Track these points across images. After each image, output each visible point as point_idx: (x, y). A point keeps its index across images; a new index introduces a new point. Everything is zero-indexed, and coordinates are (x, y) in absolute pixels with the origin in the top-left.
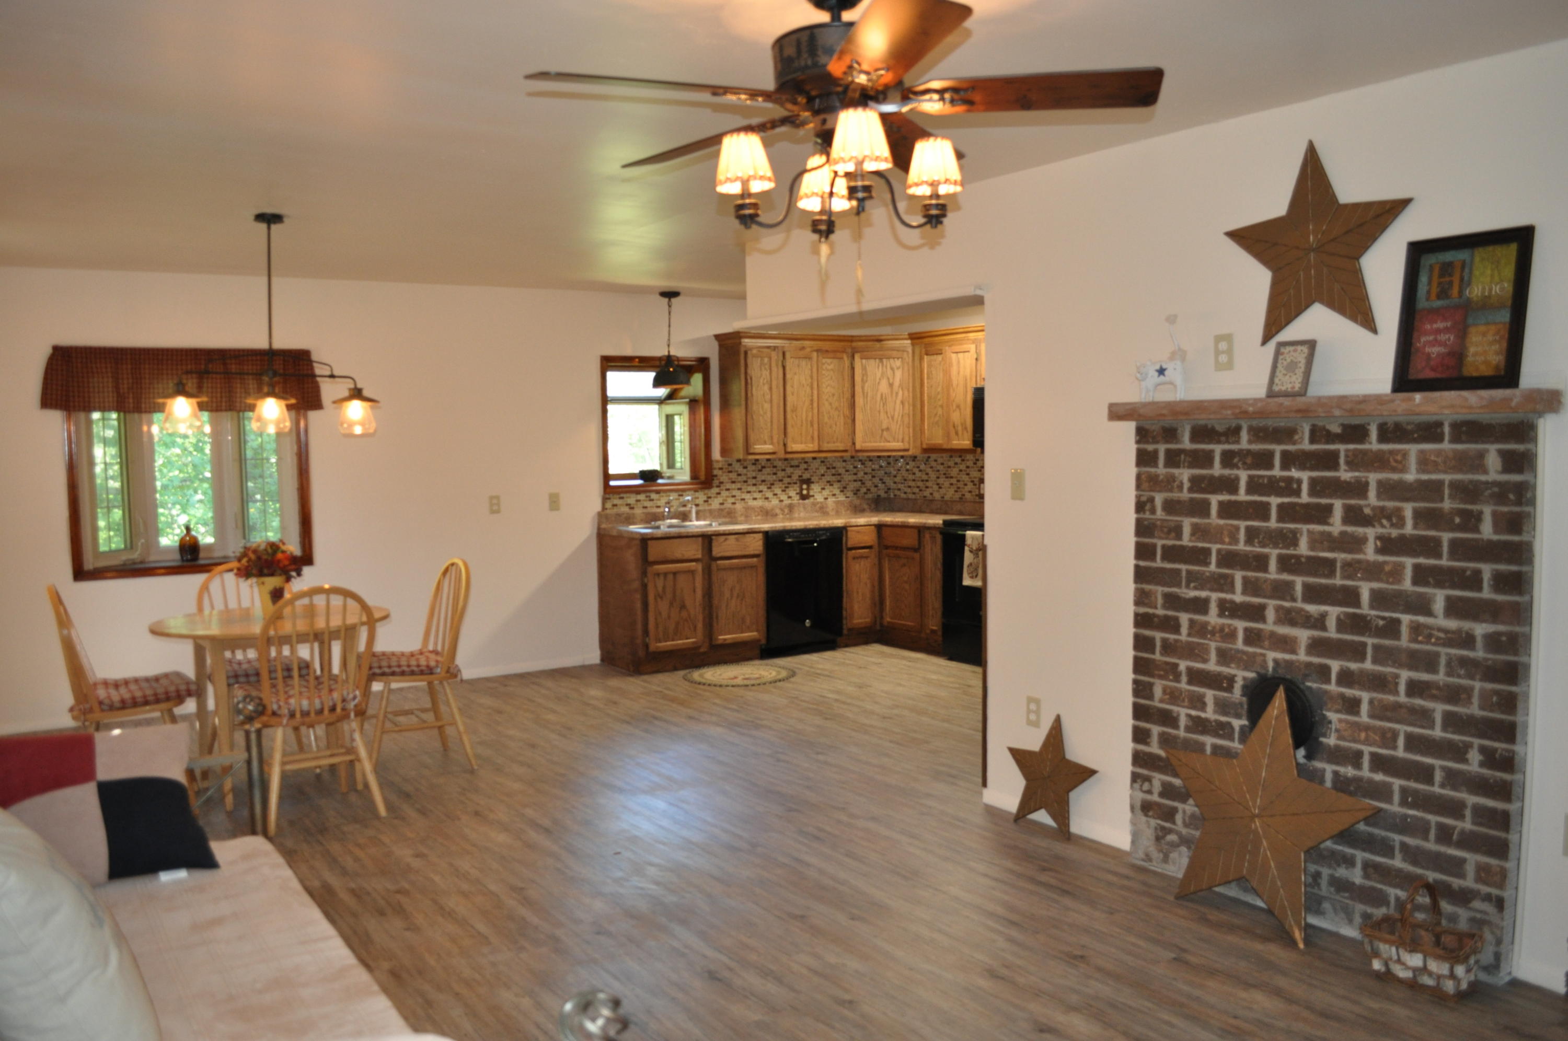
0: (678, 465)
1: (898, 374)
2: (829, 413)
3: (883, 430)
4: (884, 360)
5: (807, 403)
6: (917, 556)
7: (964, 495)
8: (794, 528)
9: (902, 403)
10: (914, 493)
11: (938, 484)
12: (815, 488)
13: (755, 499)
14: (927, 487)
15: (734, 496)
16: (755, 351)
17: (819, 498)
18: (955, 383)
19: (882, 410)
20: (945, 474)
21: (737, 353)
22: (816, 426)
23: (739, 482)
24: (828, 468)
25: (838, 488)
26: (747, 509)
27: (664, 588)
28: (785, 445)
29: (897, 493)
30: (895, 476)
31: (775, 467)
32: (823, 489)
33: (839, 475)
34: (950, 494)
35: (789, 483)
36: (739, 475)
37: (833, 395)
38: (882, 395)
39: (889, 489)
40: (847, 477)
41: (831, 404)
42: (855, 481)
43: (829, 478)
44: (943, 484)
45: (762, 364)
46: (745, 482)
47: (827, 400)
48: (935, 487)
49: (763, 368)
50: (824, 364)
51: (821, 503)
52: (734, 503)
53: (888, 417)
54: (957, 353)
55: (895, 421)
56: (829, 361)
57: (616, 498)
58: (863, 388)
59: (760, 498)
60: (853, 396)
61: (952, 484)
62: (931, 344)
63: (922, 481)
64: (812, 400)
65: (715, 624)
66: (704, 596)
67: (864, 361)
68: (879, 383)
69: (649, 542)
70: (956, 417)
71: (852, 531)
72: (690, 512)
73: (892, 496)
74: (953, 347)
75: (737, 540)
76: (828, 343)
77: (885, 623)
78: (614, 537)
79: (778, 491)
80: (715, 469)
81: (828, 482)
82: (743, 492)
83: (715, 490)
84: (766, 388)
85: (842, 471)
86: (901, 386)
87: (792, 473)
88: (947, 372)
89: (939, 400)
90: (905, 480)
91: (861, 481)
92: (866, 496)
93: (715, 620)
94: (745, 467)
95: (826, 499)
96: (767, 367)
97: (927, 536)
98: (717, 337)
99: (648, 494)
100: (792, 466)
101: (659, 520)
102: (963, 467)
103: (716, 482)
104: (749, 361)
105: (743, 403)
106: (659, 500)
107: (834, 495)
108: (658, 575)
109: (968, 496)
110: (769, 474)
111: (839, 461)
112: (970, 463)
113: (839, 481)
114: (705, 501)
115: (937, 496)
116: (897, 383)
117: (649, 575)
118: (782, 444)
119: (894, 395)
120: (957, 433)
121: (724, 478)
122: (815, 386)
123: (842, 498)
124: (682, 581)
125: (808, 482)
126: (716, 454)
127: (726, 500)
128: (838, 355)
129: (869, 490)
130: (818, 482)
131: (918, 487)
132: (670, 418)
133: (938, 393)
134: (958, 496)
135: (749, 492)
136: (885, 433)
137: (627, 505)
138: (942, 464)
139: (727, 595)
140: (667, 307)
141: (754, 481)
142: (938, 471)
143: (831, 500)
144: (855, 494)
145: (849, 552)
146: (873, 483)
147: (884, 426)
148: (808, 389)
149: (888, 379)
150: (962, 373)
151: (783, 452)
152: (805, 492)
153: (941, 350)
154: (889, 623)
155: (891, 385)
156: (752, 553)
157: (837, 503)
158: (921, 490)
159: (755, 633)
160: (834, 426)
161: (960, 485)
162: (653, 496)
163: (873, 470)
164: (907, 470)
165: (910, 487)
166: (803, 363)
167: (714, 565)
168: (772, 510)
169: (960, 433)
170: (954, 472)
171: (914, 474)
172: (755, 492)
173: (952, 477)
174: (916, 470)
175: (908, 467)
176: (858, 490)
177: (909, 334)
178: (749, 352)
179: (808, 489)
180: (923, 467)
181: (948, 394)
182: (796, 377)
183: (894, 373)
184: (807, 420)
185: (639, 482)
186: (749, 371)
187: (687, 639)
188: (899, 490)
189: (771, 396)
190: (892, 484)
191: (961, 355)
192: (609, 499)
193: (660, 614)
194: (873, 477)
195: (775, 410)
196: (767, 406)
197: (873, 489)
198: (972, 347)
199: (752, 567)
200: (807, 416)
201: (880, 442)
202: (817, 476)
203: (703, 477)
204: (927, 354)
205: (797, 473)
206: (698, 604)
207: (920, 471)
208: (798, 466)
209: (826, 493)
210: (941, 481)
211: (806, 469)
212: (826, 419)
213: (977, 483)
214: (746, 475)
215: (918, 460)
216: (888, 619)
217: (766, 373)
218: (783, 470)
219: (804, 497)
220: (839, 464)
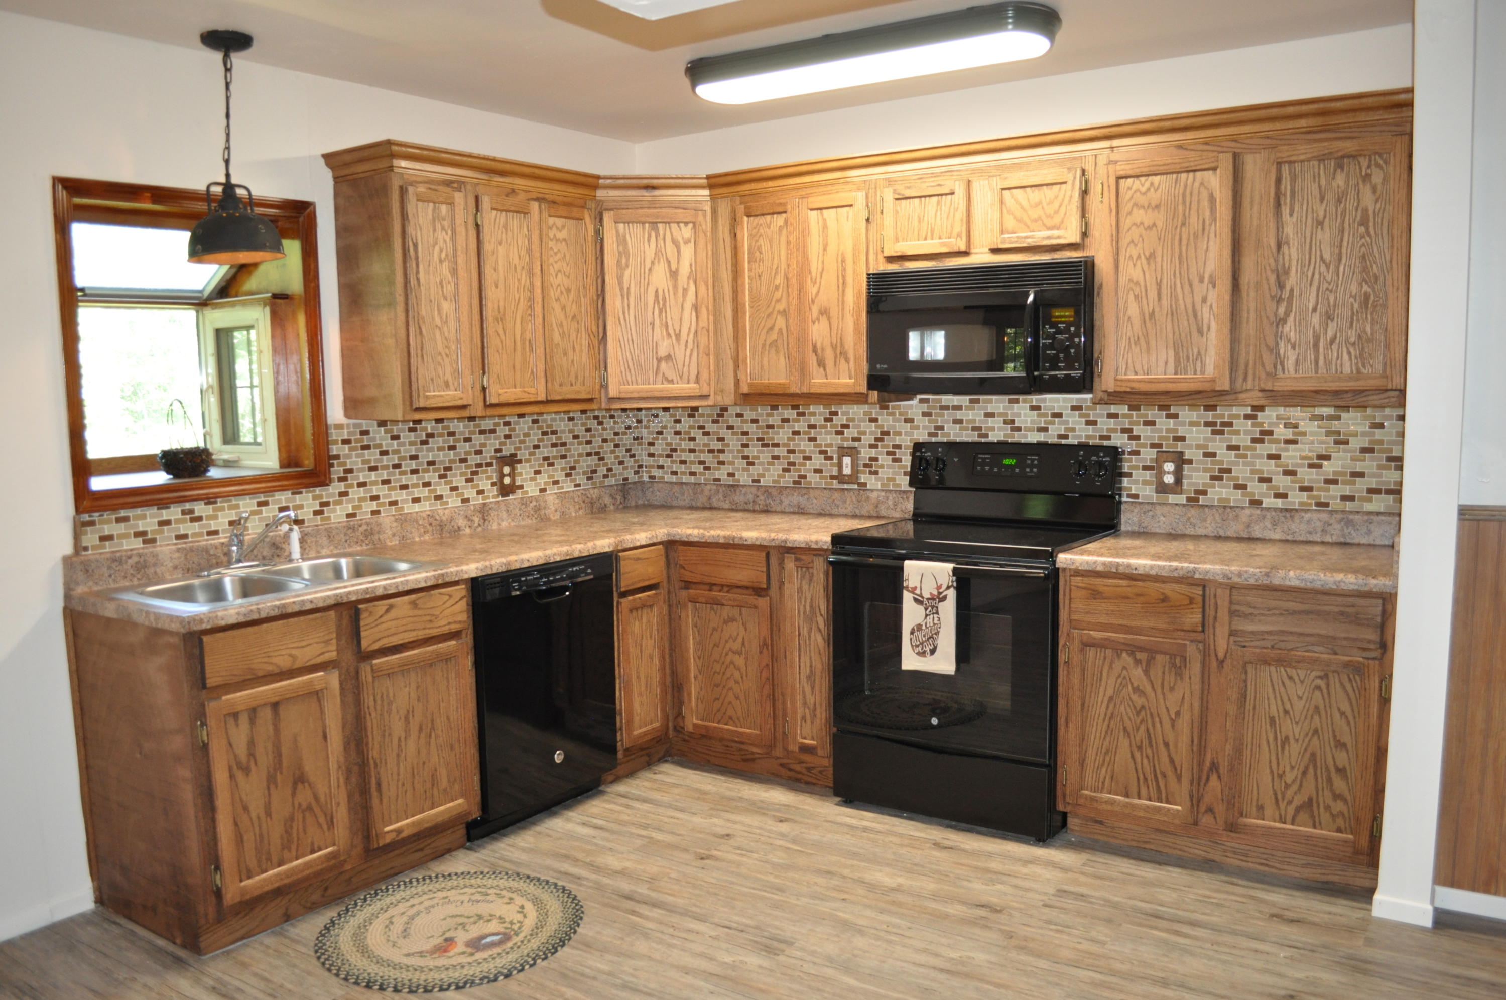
0: (246, 436)
1: (687, 252)
2: (561, 325)
3: (659, 360)
4: (660, 226)
5: (523, 305)
6: (763, 603)
7: (805, 477)
8: (526, 565)
9: (696, 308)
10: (693, 474)
11: (746, 458)
12: (524, 471)
13: (416, 500)
14: (722, 463)
15: (375, 498)
16: (421, 189)
17: (531, 490)
18: (815, 266)
19: (657, 322)
20: (758, 439)
21: (383, 190)
22: (540, 351)
23: (385, 467)
24: (544, 433)
25: (563, 469)
26: (403, 520)
27: (251, 744)
28: (484, 389)
29: (656, 473)
30: (651, 444)
31: (451, 434)
32: (538, 472)
33: (564, 444)
34: (771, 475)
35: (479, 466)
36: (384, 453)
37: (568, 290)
38: (657, 291)
39: (640, 467)
40: (577, 449)
41: (564, 308)
42: (589, 454)
43: (545, 452)
44: (758, 458)
45: (436, 218)
46: (397, 466)
47: (557, 300)
48: (741, 463)
49: (438, 226)
50: (551, 228)
51: (536, 499)
52: (375, 512)
53: (669, 335)
54: (821, 209)
55: (683, 342)
56: (559, 222)
57: (109, 522)
58: (620, 279)
59: (426, 499)
60: (601, 294)
61: (777, 458)
62: (753, 195)
63: (711, 451)
64: (531, 300)
65: (375, 801)
66: (346, 747)
67: (621, 226)
68: (650, 270)
69: (205, 639)
70: (818, 332)
71: (626, 559)
72: (287, 536)
73: (646, 478)
74: (810, 200)
75: (414, 604)
76: (557, 186)
77: (689, 728)
78: (109, 621)
79: (459, 481)
80: (335, 442)
81: (546, 459)
82: (394, 489)
83: (336, 488)
84: (445, 268)
85: (567, 437)
86: (693, 277)
87: (484, 445)
88: (799, 249)
89: (778, 301)
90: (675, 450)
91: (597, 454)
92: (607, 482)
93: (374, 793)
94: (395, 438)
95: (543, 491)
96: (446, 224)
97: (790, 564)
98: (330, 159)
99: (188, 506)
100: (482, 432)
101: (218, 565)
102: (801, 426)
103: (337, 471)
104: (410, 209)
105: (400, 299)
106: (215, 517)
107: (556, 483)
108: (235, 715)
109: (814, 479)
110: (440, 449)
111: (562, 420)
112: (818, 420)
113: (564, 457)
114: (316, 513)
115: (744, 478)
116: (685, 270)
117: (212, 722)
118: (478, 387)
119: (680, 291)
120: (821, 363)
121: (354, 460)
122: (537, 270)
123: (568, 487)
124: (291, 715)
125: (512, 461)
126: (335, 411)
127: (360, 507)
128: (575, 212)
129: (610, 470)
130: (528, 461)
131: (701, 463)
132: (223, 336)
133: (777, 288)
134: (788, 479)
135: (404, 487)
136: (663, 365)
137: (137, 534)
138: (755, 421)
139: (398, 728)
140: (223, 69)
141: (413, 465)
142: (745, 433)
143: (552, 491)
144: (589, 479)
145: (622, 600)
146: (617, 457)
147: (662, 352)
148: (524, 278)
149: (669, 262)
150: (832, 248)
151: (481, 404)
152: (507, 481)
153: (784, 205)
154: (695, 725)
155: (674, 274)
156: (446, 629)
157: (562, 496)
158: (707, 469)
159: (460, 801)
160: (571, 353)
161: (796, 458)
162: (200, 508)
163: (616, 434)
164: (677, 433)
165: (683, 462)
166: (515, 221)
167: (366, 670)
168: (452, 519)
169: (830, 363)
170: (782, 435)
171: (693, 439)
172: (416, 486)
173: (777, 445)
174: (697, 433)
175: (678, 427)
176: (594, 472)
177: (708, 177)
178: (411, 189)
179: (512, 475)
180: (710, 427)
181: (801, 289)
182: (501, 250)
183: (679, 252)
184: (523, 340)
185: (160, 478)
186: (411, 230)
187: (313, 852)
188: (661, 467)
189: (457, 284)
190: (645, 458)
191: (829, 214)
192: (92, 523)
193: (246, 809)
194: (617, 446)
195: (465, 319)
196: (446, 306)
197: (618, 469)
198: (859, 198)
199: (446, 659)
200: (523, 332)
201: (655, 383)
202: (526, 448)
203: (309, 463)
204: (748, 216)
205: (493, 443)
206: (333, 766)
207: (707, 434)
208: (493, 431)
209: (542, 479)
210: (753, 451)
211: (507, 437)
212: (557, 338)
213: (835, 456)
214: (396, 452)
215: (702, 415)
216: (692, 721)
217: (443, 237)
218: (468, 440)
219: (506, 491)
220: (562, 425)
